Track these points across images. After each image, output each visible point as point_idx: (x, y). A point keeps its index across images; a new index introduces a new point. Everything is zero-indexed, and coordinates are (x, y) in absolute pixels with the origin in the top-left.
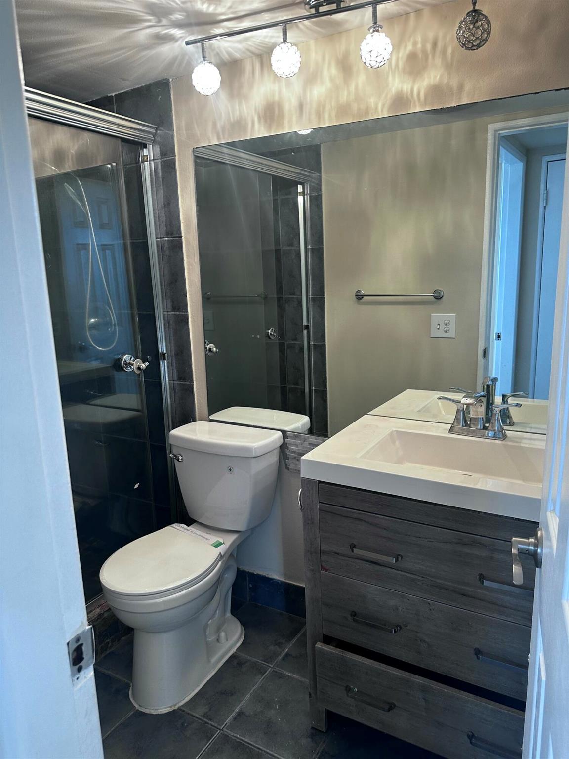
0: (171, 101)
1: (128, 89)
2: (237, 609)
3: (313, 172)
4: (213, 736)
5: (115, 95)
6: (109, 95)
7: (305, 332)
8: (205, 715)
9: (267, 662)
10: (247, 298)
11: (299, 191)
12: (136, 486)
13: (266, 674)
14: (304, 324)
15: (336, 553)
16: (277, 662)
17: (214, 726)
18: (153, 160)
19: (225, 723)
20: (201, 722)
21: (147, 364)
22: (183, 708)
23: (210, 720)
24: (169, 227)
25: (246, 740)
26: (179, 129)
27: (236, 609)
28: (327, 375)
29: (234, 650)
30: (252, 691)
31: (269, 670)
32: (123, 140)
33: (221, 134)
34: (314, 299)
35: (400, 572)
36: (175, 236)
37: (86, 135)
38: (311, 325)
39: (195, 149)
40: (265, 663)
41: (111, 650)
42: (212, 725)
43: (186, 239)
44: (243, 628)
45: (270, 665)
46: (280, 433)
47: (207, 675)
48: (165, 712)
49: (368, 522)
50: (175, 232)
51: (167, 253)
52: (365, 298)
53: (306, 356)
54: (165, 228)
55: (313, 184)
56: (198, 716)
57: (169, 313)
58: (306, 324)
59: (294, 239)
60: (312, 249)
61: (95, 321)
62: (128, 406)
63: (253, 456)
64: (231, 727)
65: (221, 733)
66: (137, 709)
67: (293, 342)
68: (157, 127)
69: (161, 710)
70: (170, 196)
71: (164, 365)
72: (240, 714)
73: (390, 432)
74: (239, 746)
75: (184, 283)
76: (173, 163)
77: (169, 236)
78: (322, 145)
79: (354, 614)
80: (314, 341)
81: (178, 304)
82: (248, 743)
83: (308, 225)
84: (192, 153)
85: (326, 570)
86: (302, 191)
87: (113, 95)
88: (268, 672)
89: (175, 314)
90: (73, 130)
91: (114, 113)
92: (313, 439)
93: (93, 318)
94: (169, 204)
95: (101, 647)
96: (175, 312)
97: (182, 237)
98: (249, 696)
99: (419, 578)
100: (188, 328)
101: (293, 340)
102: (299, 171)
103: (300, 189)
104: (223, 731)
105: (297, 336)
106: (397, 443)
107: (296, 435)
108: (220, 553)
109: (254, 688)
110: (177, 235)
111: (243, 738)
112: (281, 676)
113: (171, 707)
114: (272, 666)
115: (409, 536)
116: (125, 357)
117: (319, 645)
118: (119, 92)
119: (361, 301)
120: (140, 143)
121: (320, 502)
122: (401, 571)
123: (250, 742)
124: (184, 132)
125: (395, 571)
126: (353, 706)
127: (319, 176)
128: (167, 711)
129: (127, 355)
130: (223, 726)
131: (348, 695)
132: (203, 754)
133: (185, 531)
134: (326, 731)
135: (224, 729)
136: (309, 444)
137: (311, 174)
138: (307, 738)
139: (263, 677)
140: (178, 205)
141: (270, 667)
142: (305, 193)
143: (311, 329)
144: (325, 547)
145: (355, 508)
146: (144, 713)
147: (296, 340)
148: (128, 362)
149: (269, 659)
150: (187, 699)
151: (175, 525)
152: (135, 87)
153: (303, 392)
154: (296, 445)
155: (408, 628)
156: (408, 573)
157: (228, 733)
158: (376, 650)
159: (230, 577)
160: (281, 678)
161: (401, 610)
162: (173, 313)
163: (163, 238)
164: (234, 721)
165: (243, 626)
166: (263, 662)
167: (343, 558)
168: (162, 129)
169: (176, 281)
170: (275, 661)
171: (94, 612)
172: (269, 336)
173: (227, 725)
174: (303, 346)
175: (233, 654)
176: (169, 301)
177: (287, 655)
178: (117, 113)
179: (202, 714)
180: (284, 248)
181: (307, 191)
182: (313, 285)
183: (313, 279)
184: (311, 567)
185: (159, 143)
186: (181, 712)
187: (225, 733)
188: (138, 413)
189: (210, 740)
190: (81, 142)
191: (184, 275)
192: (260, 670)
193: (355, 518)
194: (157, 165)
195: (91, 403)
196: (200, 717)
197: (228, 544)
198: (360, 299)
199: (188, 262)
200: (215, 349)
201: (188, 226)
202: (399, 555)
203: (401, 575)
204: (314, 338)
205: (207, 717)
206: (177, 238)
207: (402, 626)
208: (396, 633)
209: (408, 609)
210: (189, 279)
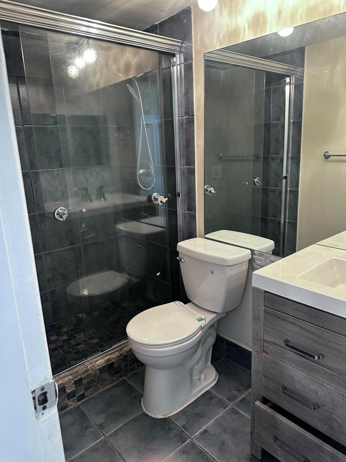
0: (191, 22)
1: (166, 18)
2: (216, 361)
3: (298, 67)
4: (186, 442)
5: (159, 23)
6: (155, 24)
7: (284, 181)
8: (183, 427)
9: (229, 401)
10: (245, 157)
11: (287, 82)
12: (158, 274)
13: (227, 408)
14: (283, 175)
15: (274, 343)
16: (236, 402)
17: (187, 435)
18: (180, 64)
19: (195, 435)
20: (180, 430)
21: (166, 199)
22: (171, 418)
23: (186, 430)
24: (187, 109)
25: (206, 450)
26: (196, 41)
27: (214, 361)
28: (298, 212)
29: (209, 387)
30: (215, 418)
31: (230, 406)
32: (160, 52)
33: (222, 41)
34: (292, 158)
35: (321, 367)
36: (190, 115)
37: (142, 52)
38: (289, 176)
39: (205, 55)
40: (228, 401)
41: (136, 371)
42: (186, 434)
43: (197, 116)
44: (218, 375)
45: (231, 403)
46: (249, 251)
47: (189, 400)
48: (160, 418)
49: (300, 326)
50: (190, 113)
51: (185, 126)
52: (331, 157)
53: (283, 198)
54: (185, 110)
55: (297, 76)
56: (179, 425)
57: (184, 167)
58: (285, 175)
59: (281, 116)
60: (294, 122)
61: (143, 172)
62: (159, 225)
63: (228, 265)
64: (198, 439)
65: (191, 441)
66: (144, 411)
67: (275, 188)
68: (182, 41)
69: (158, 416)
70: (188, 88)
71: (179, 200)
72: (205, 431)
73: (329, 259)
74: (201, 453)
75: (194, 147)
76: (191, 65)
77: (187, 115)
78: (306, 47)
79: (285, 388)
80: (290, 188)
81: (190, 161)
82: (207, 453)
83: (292, 105)
84: (203, 57)
85: (267, 353)
86: (289, 81)
87: (158, 23)
88: (228, 408)
89: (187, 168)
90: (135, 49)
91: (158, 35)
92: (273, 258)
93: (142, 170)
94: (187, 93)
95: (131, 368)
96: (187, 166)
97: (194, 115)
98: (213, 420)
99: (336, 375)
100: (195, 177)
101: (275, 187)
102: (288, 68)
103: (288, 80)
104: (192, 440)
105: (278, 184)
106: (335, 268)
107: (261, 254)
108: (201, 326)
109: (217, 416)
110: (191, 114)
111: (204, 448)
112: (237, 413)
113: (163, 415)
114: (232, 404)
115: (331, 342)
116: (154, 194)
117: (258, 403)
118: (161, 21)
119: (328, 159)
120: (172, 53)
121: (265, 306)
122: (323, 366)
123: (208, 452)
124: (199, 43)
125: (318, 365)
126: (279, 451)
127: (302, 70)
128: (161, 418)
129: (156, 193)
130: (193, 437)
131: (275, 443)
132: (178, 451)
133: (182, 307)
134: (261, 459)
135: (194, 439)
136: (270, 260)
137: (296, 69)
138: (247, 460)
139: (224, 411)
140: (193, 94)
141: (230, 404)
142: (291, 83)
143: (289, 179)
144: (266, 338)
145: (291, 315)
146: (148, 415)
147: (277, 186)
148: (156, 197)
149: (231, 399)
150: (174, 413)
151: (177, 302)
152: (170, 16)
153: (279, 223)
154: (261, 261)
155: (325, 408)
156: (328, 369)
157: (195, 442)
158: (299, 417)
159: (211, 340)
160: (236, 414)
161: (320, 394)
162: (186, 167)
163: (183, 117)
164: (201, 435)
165: (218, 372)
166: (226, 400)
167: (279, 348)
168: (186, 43)
169: (189, 146)
170: (235, 402)
171: (128, 346)
172: (255, 183)
173: (196, 437)
174: (282, 191)
175: (208, 390)
176: (185, 159)
177: (243, 399)
178: (159, 35)
179: (182, 425)
180: (273, 122)
181: (293, 81)
182: (292, 147)
183: (293, 144)
184: (256, 349)
185: (183, 53)
186: (169, 420)
187: (194, 442)
188: (164, 229)
189: (183, 443)
190: (139, 57)
191: (194, 141)
192: (223, 405)
193: (290, 322)
194: (182, 67)
195: (141, 221)
196: (180, 427)
197: (208, 320)
198: (328, 158)
199: (197, 132)
200: (213, 191)
201: (198, 108)
202: (321, 354)
203: (322, 369)
204: (290, 185)
205: (184, 428)
206: (191, 116)
207: (320, 406)
208: (314, 410)
209: (326, 395)
210: (197, 144)
